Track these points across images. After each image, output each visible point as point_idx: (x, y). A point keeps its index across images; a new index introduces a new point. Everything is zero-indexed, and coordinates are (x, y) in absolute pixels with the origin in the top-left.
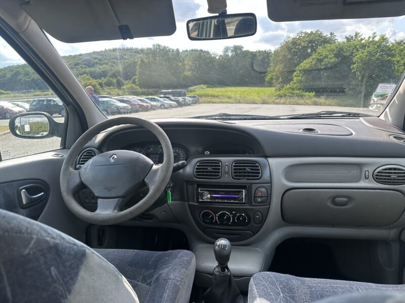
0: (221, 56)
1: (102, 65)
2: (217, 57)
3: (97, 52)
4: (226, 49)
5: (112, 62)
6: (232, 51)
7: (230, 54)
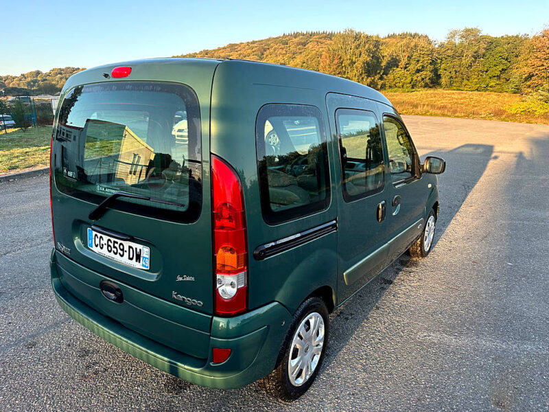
2: (437, 46)
3: (274, 39)
4: (452, 34)
6: (462, 37)
7: (457, 41)
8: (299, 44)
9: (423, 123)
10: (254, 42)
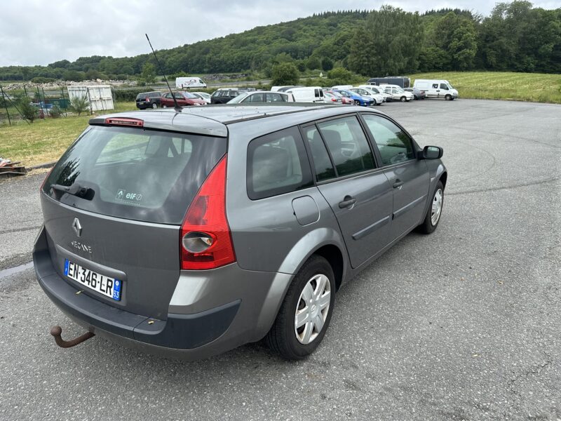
0: (487, 19)
1: (307, 37)
2: (481, 22)
3: (303, 19)
4: (500, 9)
5: (321, 34)
6: (509, 11)
7: (504, 16)
8: (330, 25)
10: (282, 24)
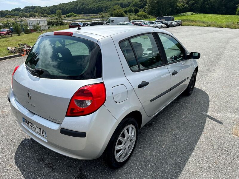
9: (195, 30)
